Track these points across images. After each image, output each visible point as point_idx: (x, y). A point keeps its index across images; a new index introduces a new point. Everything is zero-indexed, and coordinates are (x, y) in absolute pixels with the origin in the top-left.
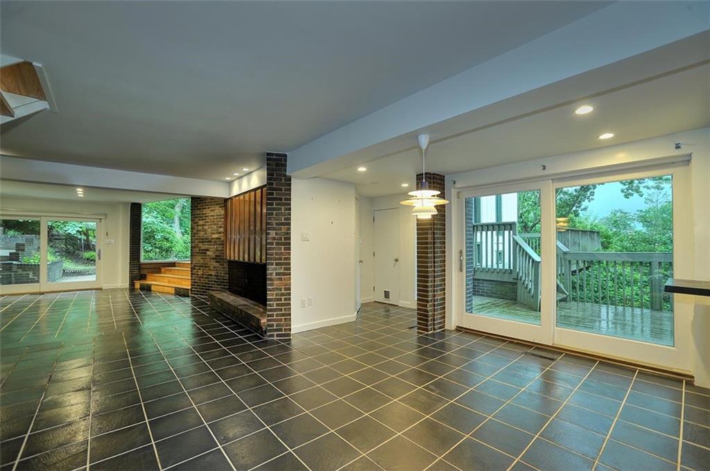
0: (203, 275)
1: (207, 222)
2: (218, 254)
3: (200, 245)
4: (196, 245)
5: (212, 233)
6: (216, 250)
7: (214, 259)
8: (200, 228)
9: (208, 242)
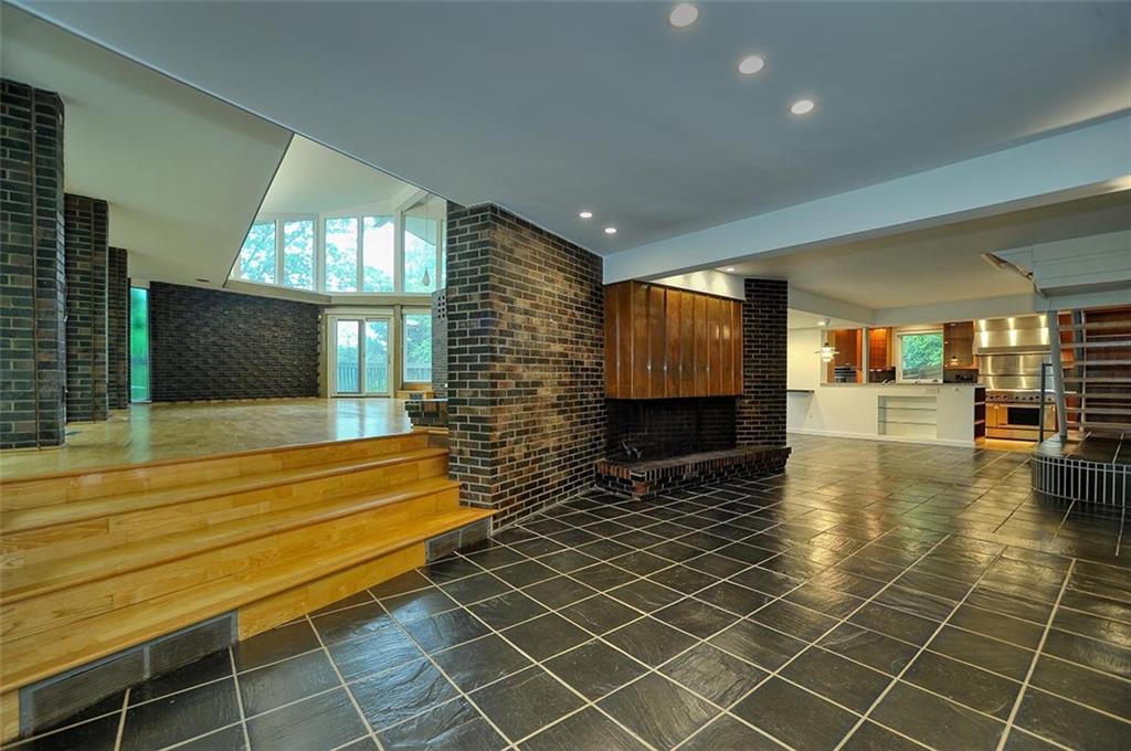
0: (527, 455)
1: (537, 306)
2: (563, 394)
3: (520, 368)
4: (510, 369)
5: (548, 340)
6: (560, 384)
7: (554, 406)
8: (519, 319)
9: (541, 361)
